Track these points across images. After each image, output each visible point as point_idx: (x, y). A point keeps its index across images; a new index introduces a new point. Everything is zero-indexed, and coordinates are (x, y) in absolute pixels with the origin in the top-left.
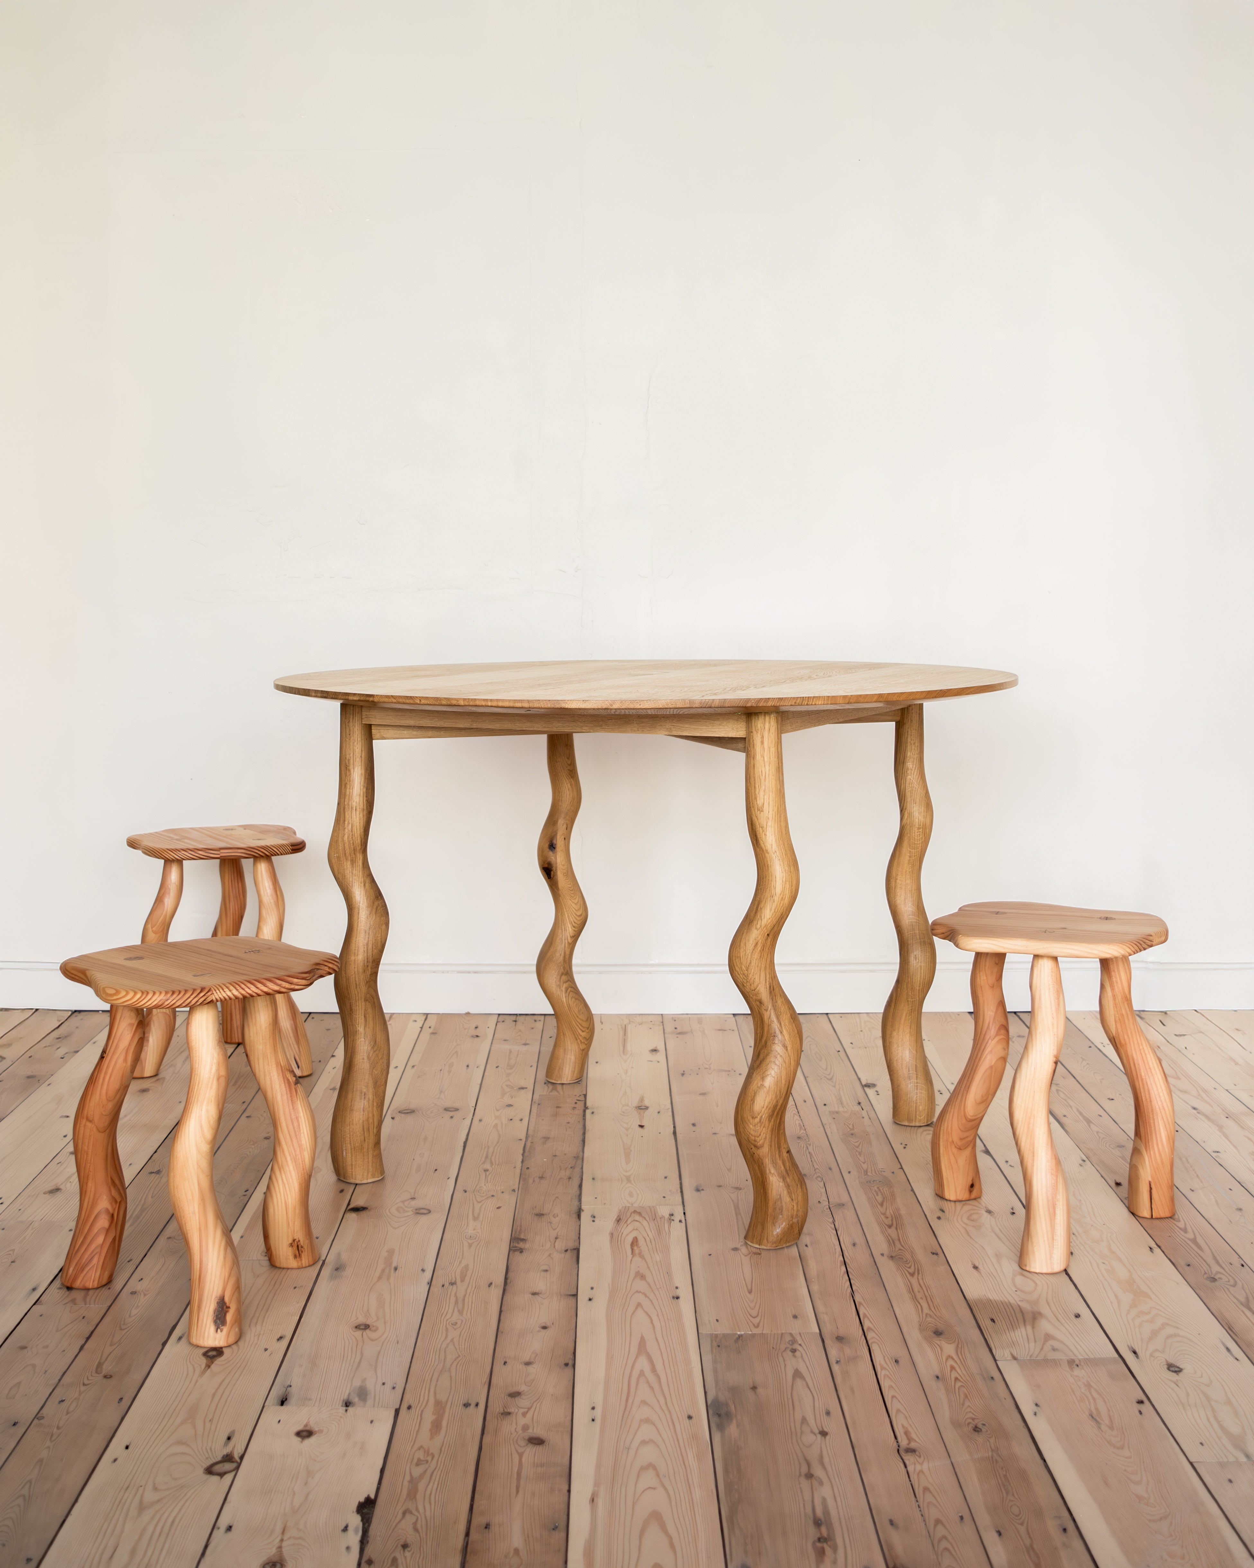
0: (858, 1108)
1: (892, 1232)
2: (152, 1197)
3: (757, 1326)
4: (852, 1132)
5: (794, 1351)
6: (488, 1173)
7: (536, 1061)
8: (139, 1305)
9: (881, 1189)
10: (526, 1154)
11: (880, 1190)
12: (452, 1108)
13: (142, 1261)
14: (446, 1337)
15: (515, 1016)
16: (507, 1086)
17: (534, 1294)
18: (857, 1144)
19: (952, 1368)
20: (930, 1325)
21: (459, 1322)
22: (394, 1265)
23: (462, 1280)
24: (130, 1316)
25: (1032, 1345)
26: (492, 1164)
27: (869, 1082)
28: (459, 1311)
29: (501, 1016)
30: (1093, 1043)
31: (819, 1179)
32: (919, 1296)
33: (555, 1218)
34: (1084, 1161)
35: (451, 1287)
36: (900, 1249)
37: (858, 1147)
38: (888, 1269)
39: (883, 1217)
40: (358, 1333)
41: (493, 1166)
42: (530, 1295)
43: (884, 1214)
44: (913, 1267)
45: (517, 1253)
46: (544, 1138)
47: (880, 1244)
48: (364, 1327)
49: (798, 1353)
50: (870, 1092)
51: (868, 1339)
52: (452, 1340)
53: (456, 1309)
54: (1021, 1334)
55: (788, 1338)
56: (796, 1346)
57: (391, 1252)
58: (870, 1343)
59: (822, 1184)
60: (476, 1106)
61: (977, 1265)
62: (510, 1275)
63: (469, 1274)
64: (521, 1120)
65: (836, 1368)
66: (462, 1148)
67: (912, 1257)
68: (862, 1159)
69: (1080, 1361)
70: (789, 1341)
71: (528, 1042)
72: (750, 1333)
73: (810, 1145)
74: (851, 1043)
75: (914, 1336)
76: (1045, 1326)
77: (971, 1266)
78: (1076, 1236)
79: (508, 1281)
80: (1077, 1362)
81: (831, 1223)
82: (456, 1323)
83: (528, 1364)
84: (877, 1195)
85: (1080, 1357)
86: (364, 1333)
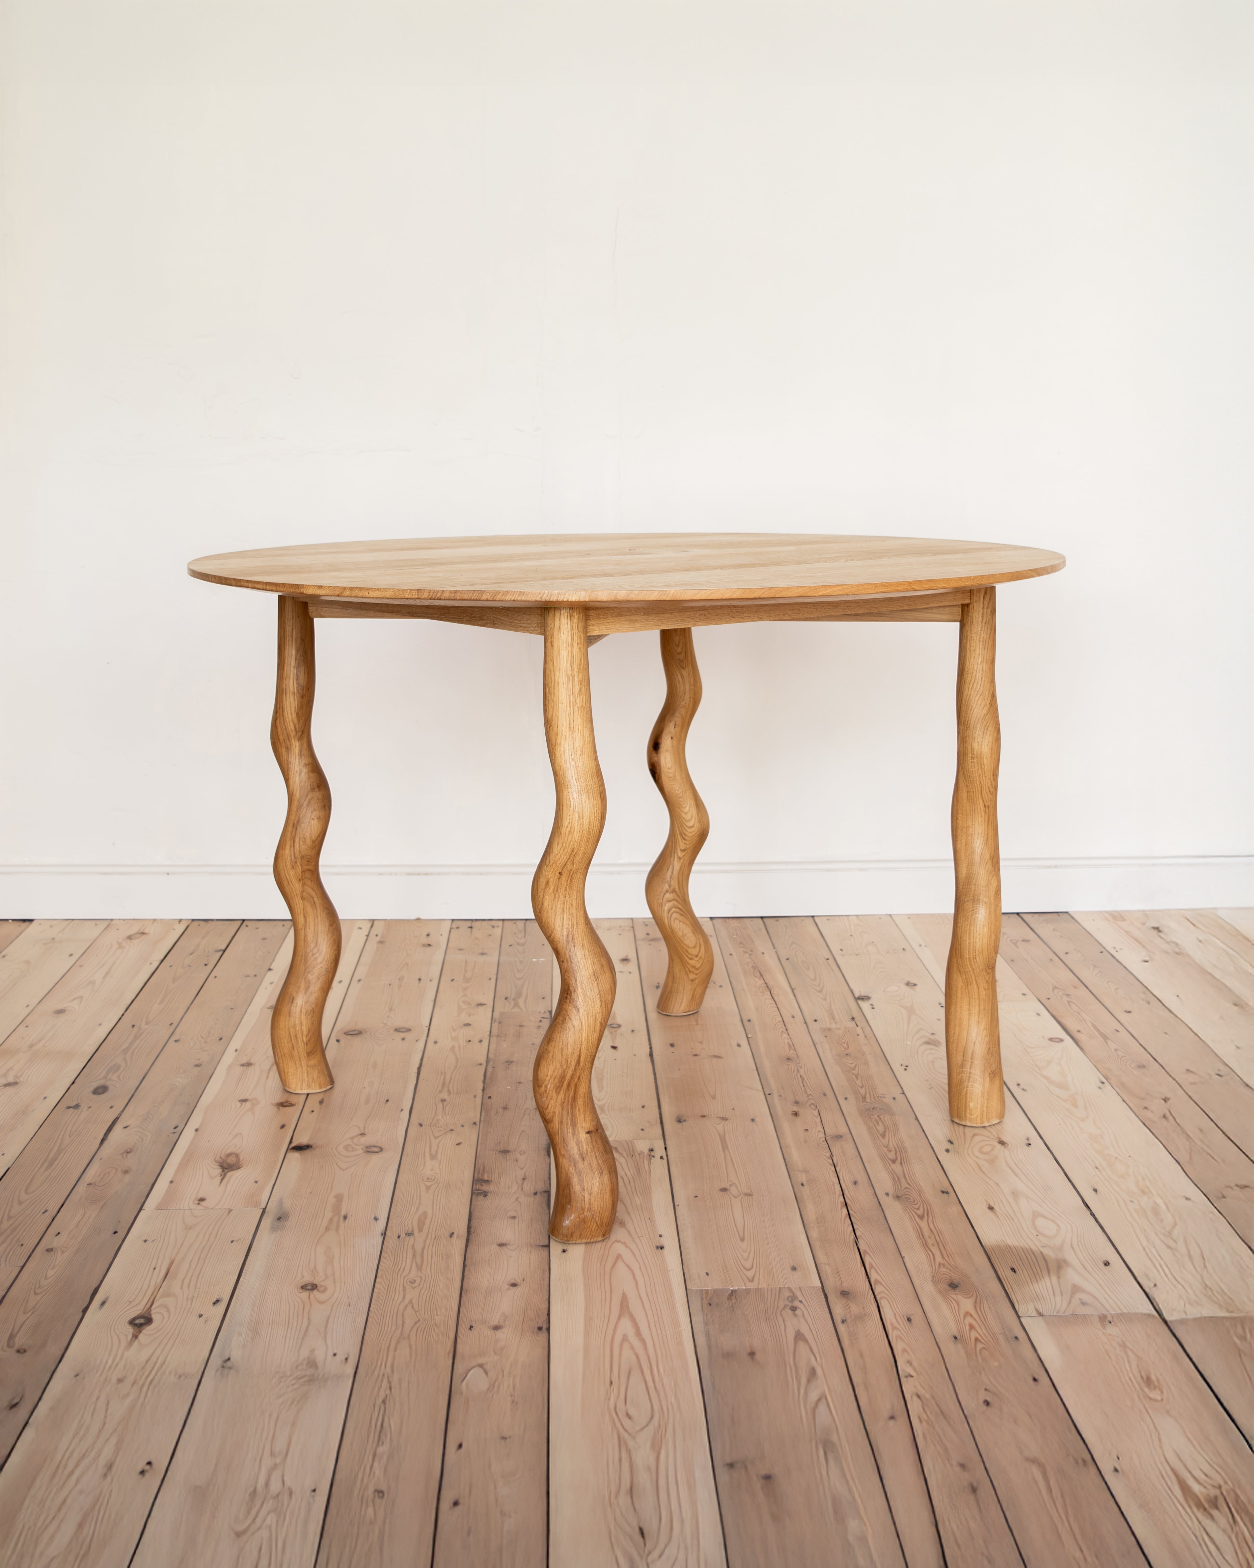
0: (851, 1024)
1: (897, 1168)
2: (70, 1137)
3: (752, 1280)
4: (847, 1052)
5: (794, 1309)
6: (445, 1104)
7: (496, 973)
8: (56, 1264)
9: (882, 1117)
10: (487, 1081)
11: (880, 1119)
12: (403, 1028)
13: (58, 1212)
14: (404, 1298)
15: (470, 922)
16: (464, 1002)
17: (501, 1245)
18: (853, 1066)
19: (971, 1327)
20: (943, 1276)
21: (418, 1280)
22: (343, 1213)
23: (420, 1230)
24: (46, 1278)
25: (1058, 1298)
26: (449, 1091)
27: (863, 994)
28: (417, 1266)
29: (455, 921)
30: (1104, 948)
31: (813, 1107)
32: (930, 1242)
33: (521, 1154)
34: (1103, 1083)
35: (408, 1238)
36: (906, 1188)
37: (853, 1069)
38: (894, 1210)
39: (885, 1150)
40: (305, 1295)
41: (451, 1096)
42: (497, 1246)
43: (887, 1147)
44: (921, 1209)
45: (481, 1197)
46: (507, 1062)
47: (884, 1182)
48: (310, 1288)
49: (798, 1312)
50: (864, 1005)
51: (876, 1294)
52: (411, 1302)
53: (414, 1265)
54: (1045, 1286)
55: (787, 1294)
56: (796, 1303)
57: (339, 1198)
58: (878, 1298)
59: (816, 1112)
60: (430, 1026)
61: (992, 1205)
62: (473, 1223)
63: (427, 1222)
64: (481, 1041)
65: (842, 1328)
66: (416, 1075)
67: (920, 1196)
68: (859, 1082)
69: (1113, 1317)
70: (788, 1297)
71: (485, 951)
72: (744, 1288)
73: (801, 1068)
74: (841, 950)
75: (927, 1290)
76: (1072, 1276)
77: (985, 1207)
78: (1099, 1170)
79: (472, 1230)
80: (1110, 1318)
81: (829, 1158)
82: (415, 1281)
83: (496, 1328)
84: (878, 1124)
85: (1112, 1312)
86: (312, 1295)
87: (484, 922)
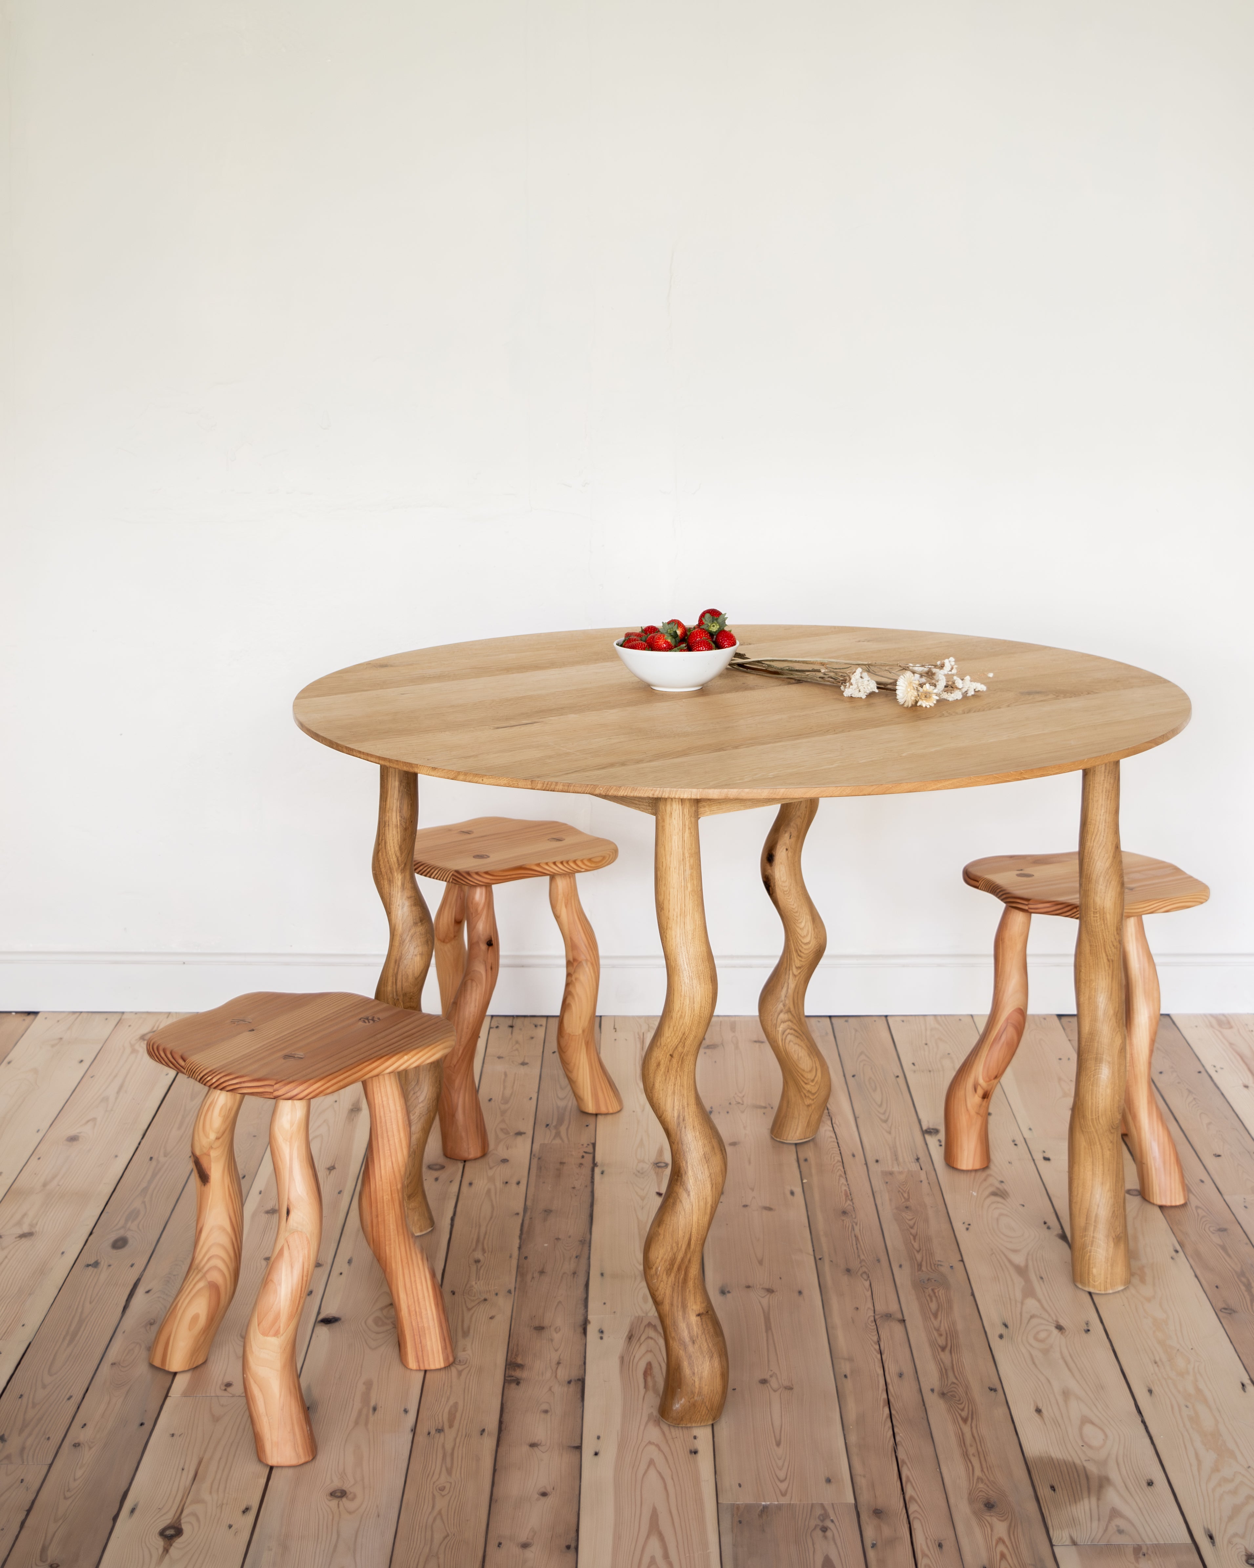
0: (915, 1166)
1: (945, 1357)
2: (90, 1303)
3: (784, 1494)
5: (824, 1530)
6: (479, 1266)
7: (537, 1090)
8: (84, 1463)
9: (935, 1288)
10: (524, 1238)
11: (934, 1293)
12: (436, 1165)
13: (83, 1398)
14: (433, 1507)
15: (513, 1019)
16: (502, 1130)
17: (533, 1445)
18: (912, 1223)
19: (1003, 1556)
20: (981, 1494)
21: (447, 1486)
22: (372, 1404)
23: (451, 1426)
24: (75, 1480)
25: (1095, 1524)
26: (483, 1249)
27: (931, 1125)
28: (447, 1469)
30: (1202, 1067)
31: (865, 1276)
32: (972, 1450)
33: (557, 1333)
34: (1177, 1251)
35: (438, 1435)
36: (954, 1383)
37: (911, 1227)
38: (938, 1409)
39: (935, 1333)
40: (334, 1503)
41: (486, 1256)
42: (528, 1447)
43: (938, 1331)
44: (966, 1409)
45: (513, 1385)
46: (545, 1211)
47: (931, 1377)
48: (339, 1494)
49: (829, 1533)
50: (932, 1141)
51: (910, 1512)
52: (440, 1513)
53: (444, 1469)
54: (1084, 1509)
55: (818, 1512)
56: (828, 1523)
57: (369, 1385)
58: (911, 1518)
59: (866, 1282)
61: (1040, 1407)
62: (506, 1417)
63: (458, 1415)
64: (518, 1183)
65: (871, 1554)
66: (450, 1227)
67: (967, 1394)
68: (916, 1245)
69: (1147, 1547)
70: (820, 1515)
71: (526, 1061)
72: (776, 1503)
73: (856, 1223)
74: (914, 1065)
75: (962, 1509)
76: (1112, 1497)
77: (1033, 1409)
78: (1158, 1366)
79: (504, 1426)
80: (1144, 1550)
81: (875, 1343)
82: (445, 1487)
83: (525, 1546)
84: (932, 1301)
85: (1148, 1543)
86: (341, 1503)
87: (526, 1019)
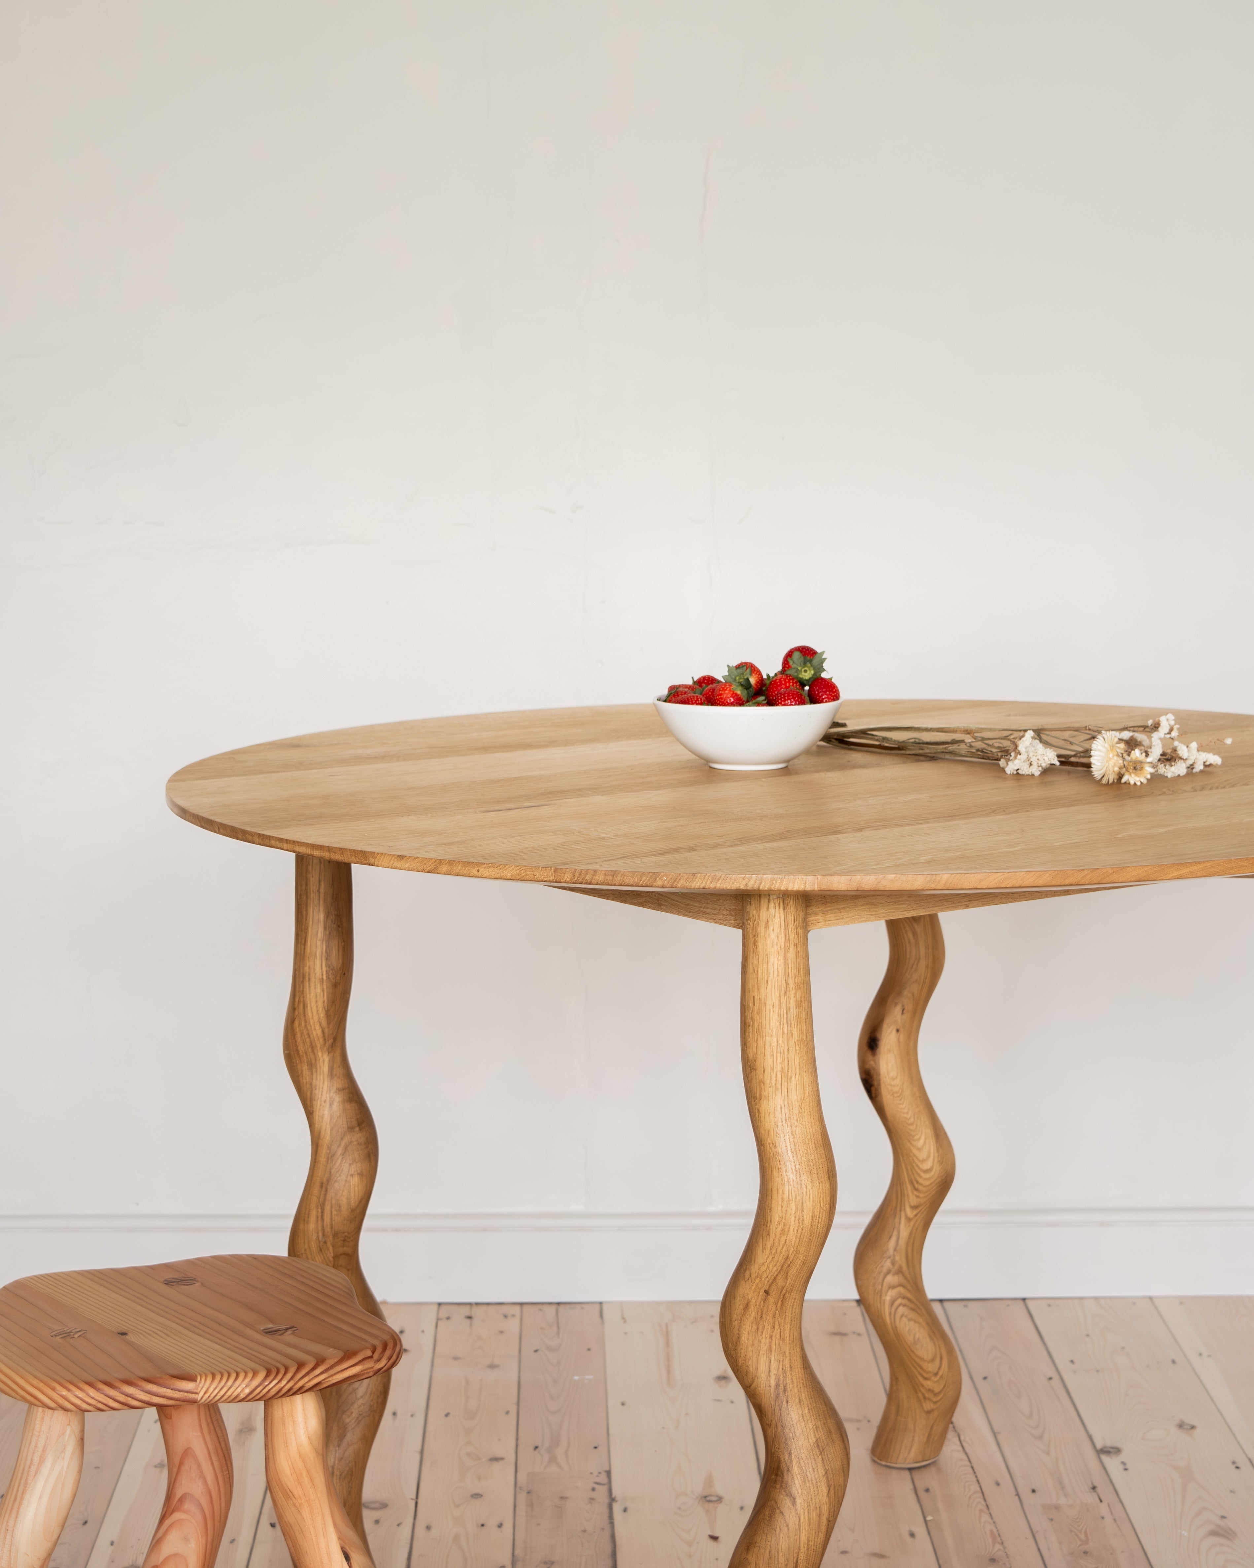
0: (1091, 1498)
4: (1086, 1547)
7: (516, 1401)
15: (468, 1307)
27: (1109, 1442)
29: (443, 1308)
46: (545, 1563)
50: (1111, 1463)
60: (417, 1498)
64: (500, 1526)
71: (496, 1362)
74: (1073, 1363)
87: (490, 1308)
